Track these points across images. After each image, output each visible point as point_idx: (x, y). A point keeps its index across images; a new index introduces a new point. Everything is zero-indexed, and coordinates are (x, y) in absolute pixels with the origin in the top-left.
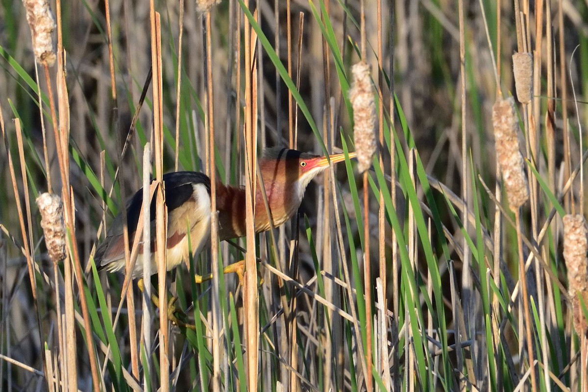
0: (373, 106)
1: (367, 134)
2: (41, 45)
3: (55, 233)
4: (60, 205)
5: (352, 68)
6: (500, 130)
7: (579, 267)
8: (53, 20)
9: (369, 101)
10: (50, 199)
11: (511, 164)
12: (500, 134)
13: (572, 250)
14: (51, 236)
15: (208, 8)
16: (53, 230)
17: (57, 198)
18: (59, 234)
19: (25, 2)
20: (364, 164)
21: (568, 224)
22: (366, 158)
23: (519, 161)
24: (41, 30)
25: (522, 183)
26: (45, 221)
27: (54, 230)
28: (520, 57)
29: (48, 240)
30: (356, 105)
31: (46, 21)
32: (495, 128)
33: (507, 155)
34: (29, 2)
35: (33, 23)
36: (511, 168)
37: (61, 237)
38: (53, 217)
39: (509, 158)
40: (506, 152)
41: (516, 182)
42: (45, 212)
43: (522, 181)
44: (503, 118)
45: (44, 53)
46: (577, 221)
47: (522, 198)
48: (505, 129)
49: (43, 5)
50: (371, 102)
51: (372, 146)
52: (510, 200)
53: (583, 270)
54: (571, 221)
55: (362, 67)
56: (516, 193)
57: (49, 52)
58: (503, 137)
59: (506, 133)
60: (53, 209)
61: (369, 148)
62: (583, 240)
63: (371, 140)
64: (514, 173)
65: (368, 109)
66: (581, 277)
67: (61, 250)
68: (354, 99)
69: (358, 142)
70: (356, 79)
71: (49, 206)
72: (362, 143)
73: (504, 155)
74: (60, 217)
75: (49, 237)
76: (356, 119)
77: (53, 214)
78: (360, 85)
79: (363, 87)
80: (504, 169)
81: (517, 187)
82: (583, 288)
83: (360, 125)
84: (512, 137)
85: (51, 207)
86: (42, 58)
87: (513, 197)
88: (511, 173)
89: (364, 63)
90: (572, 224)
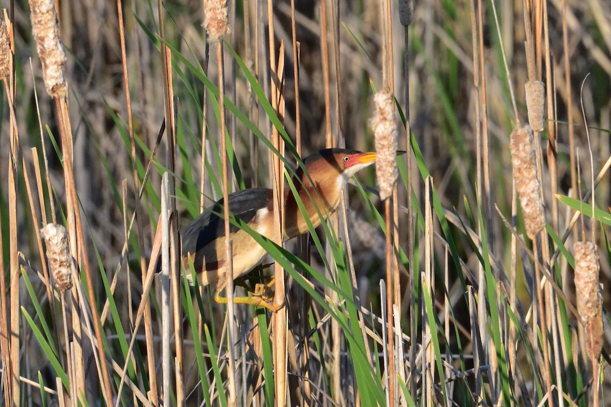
0: (395, 134)
1: (389, 162)
2: (52, 77)
3: (61, 262)
4: (64, 236)
5: (374, 97)
6: (518, 158)
7: (590, 293)
8: (63, 53)
9: (390, 130)
10: (55, 229)
11: (529, 191)
12: (517, 162)
13: (583, 277)
14: (57, 266)
15: (219, 38)
16: (58, 259)
17: (61, 228)
18: (65, 264)
19: (36, 35)
20: (386, 191)
21: (579, 251)
22: (388, 185)
23: (536, 189)
24: (52, 62)
25: (540, 211)
26: (51, 251)
27: (60, 260)
28: (532, 86)
29: (54, 270)
30: (378, 133)
31: (56, 54)
32: (513, 157)
33: (525, 183)
34: (39, 35)
35: (43, 56)
36: (529, 195)
37: (66, 267)
38: (59, 247)
39: (526, 185)
40: (524, 180)
41: (534, 209)
42: (50, 243)
43: (540, 208)
44: (521, 147)
45: (55, 86)
46: (588, 248)
47: (539, 225)
48: (523, 157)
49: (54, 38)
50: (393, 131)
51: (394, 173)
52: (527, 227)
53: (594, 296)
54: (582, 249)
55: (383, 95)
56: (533, 220)
57: (60, 84)
58: (520, 164)
59: (523, 161)
60: (57, 240)
61: (391, 176)
62: (594, 267)
63: (393, 168)
64: (531, 200)
65: (390, 137)
66: (592, 304)
67: (67, 279)
68: (376, 126)
69: (380, 169)
70: (377, 107)
71: (54, 236)
72: (384, 171)
73: (522, 182)
74: (65, 247)
75: (55, 267)
76: (378, 147)
77: (58, 245)
78: (382, 114)
79: (385, 115)
80: (522, 197)
81: (534, 214)
82: (594, 314)
83: (382, 153)
84: (530, 165)
85: (56, 237)
86: (53, 90)
87: (530, 224)
88: (529, 200)
89: (385, 92)
90: (583, 251)
